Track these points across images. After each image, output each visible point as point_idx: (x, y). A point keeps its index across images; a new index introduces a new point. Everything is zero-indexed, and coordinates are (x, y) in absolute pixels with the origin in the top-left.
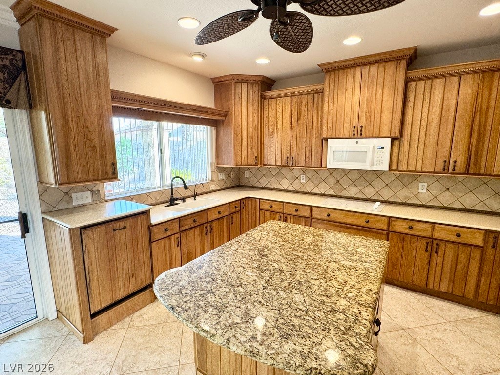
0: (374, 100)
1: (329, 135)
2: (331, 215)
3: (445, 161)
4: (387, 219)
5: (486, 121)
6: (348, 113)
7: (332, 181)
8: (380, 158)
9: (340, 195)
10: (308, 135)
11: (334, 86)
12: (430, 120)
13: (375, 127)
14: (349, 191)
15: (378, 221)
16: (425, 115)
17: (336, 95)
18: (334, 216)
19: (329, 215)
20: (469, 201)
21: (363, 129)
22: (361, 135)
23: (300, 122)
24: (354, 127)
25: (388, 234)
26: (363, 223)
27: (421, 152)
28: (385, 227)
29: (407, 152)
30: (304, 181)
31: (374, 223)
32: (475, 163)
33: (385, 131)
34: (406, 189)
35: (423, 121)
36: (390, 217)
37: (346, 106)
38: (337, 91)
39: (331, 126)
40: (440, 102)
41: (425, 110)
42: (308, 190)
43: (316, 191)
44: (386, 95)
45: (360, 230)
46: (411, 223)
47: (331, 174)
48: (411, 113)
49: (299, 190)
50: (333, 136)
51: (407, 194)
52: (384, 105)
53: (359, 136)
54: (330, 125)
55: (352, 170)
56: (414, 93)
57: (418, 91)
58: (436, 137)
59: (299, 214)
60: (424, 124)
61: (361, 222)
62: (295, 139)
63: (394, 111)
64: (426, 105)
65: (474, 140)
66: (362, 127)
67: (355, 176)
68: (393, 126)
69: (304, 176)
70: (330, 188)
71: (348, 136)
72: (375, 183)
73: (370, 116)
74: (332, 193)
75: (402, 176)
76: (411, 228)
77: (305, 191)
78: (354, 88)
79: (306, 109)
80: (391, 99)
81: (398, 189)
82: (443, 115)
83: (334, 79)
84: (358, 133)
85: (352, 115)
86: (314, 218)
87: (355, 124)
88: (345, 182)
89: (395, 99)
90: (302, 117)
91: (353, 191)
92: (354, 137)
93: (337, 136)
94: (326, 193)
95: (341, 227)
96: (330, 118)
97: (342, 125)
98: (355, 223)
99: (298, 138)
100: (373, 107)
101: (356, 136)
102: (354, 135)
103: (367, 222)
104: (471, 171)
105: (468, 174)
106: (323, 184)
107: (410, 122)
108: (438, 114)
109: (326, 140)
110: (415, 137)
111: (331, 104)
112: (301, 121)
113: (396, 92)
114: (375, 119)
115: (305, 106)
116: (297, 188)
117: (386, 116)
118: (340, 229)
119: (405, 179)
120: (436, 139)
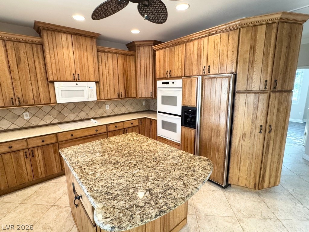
0: (83, 58)
1: (55, 79)
2: (74, 135)
3: (118, 93)
4: (105, 126)
5: (127, 76)
6: (67, 64)
7: (55, 113)
8: (92, 93)
9: (63, 121)
10: (33, 78)
11: (53, 42)
12: (110, 73)
13: (86, 75)
14: (69, 117)
15: (101, 129)
16: (107, 71)
17: (55, 49)
18: (76, 135)
19: (72, 135)
20: (124, 110)
21: (80, 76)
22: (79, 79)
23: (20, 66)
24: (74, 74)
25: (107, 134)
26: (94, 132)
27: (108, 89)
28: (106, 131)
29: (103, 89)
30: (29, 118)
31: (100, 130)
32: (127, 93)
33: (92, 78)
34: (100, 109)
35: (107, 74)
36: (107, 125)
37: (65, 59)
38: (56, 47)
39: (56, 73)
40: (112, 65)
41: (107, 68)
42: (34, 123)
43: (43, 123)
44: (89, 57)
45: (94, 137)
46: (116, 125)
47: (53, 108)
48: (102, 69)
49: (24, 126)
50: (59, 80)
51: (102, 112)
52: (89, 63)
53: (77, 80)
54: (54, 71)
55: (68, 103)
56: (101, 58)
57: (102, 58)
58: (113, 82)
59: (46, 143)
60: (108, 75)
61: (93, 132)
62: (19, 82)
63: (95, 67)
64: (107, 66)
65: (125, 84)
66: (78, 74)
67: (72, 107)
68: (95, 75)
69: (28, 113)
70: (55, 118)
71: (70, 80)
72: (85, 109)
73: (82, 68)
74: (57, 121)
75: (97, 103)
76: (116, 127)
77: (32, 125)
78: (68, 48)
79: (25, 55)
80: (92, 60)
81: (97, 110)
82: (114, 72)
83: (51, 37)
84: (76, 78)
85: (70, 66)
86: (60, 142)
87: (74, 72)
88: (65, 111)
89: (94, 60)
90: (22, 62)
91: (72, 117)
92: (74, 80)
93: (62, 80)
94: (52, 123)
95: (82, 140)
96: (54, 66)
97: (65, 72)
98: (90, 134)
99: (22, 81)
100: (83, 63)
101: (75, 80)
102: (74, 79)
103: (97, 131)
104: (127, 97)
105: (126, 98)
106: (48, 116)
107: (102, 74)
108: (112, 70)
109: (52, 82)
110: (105, 82)
111: (52, 56)
112: (22, 66)
113: (94, 56)
114: (86, 70)
115: (24, 52)
116: (22, 125)
117: (91, 69)
118: (81, 141)
119: (99, 104)
120: (113, 83)
